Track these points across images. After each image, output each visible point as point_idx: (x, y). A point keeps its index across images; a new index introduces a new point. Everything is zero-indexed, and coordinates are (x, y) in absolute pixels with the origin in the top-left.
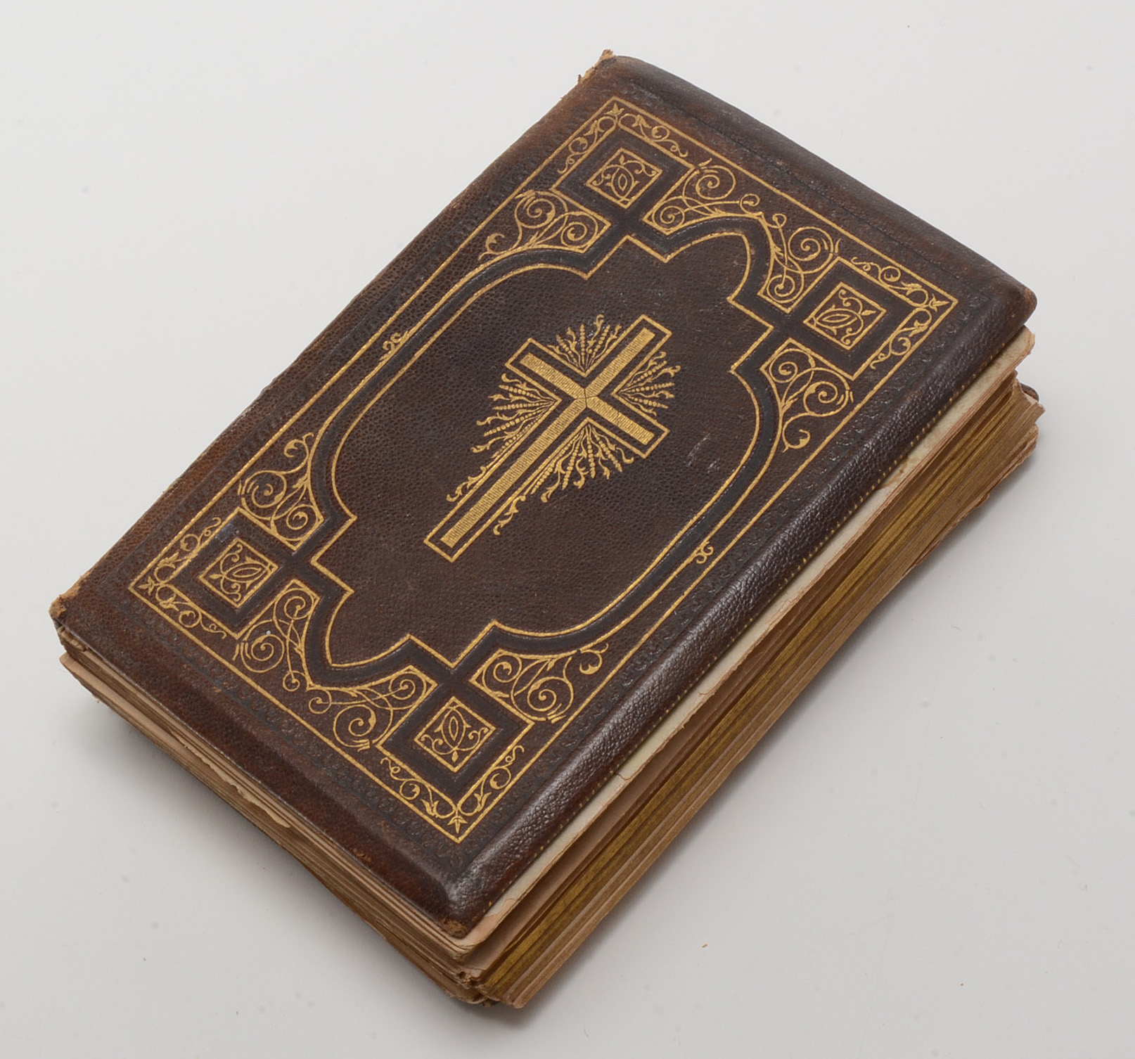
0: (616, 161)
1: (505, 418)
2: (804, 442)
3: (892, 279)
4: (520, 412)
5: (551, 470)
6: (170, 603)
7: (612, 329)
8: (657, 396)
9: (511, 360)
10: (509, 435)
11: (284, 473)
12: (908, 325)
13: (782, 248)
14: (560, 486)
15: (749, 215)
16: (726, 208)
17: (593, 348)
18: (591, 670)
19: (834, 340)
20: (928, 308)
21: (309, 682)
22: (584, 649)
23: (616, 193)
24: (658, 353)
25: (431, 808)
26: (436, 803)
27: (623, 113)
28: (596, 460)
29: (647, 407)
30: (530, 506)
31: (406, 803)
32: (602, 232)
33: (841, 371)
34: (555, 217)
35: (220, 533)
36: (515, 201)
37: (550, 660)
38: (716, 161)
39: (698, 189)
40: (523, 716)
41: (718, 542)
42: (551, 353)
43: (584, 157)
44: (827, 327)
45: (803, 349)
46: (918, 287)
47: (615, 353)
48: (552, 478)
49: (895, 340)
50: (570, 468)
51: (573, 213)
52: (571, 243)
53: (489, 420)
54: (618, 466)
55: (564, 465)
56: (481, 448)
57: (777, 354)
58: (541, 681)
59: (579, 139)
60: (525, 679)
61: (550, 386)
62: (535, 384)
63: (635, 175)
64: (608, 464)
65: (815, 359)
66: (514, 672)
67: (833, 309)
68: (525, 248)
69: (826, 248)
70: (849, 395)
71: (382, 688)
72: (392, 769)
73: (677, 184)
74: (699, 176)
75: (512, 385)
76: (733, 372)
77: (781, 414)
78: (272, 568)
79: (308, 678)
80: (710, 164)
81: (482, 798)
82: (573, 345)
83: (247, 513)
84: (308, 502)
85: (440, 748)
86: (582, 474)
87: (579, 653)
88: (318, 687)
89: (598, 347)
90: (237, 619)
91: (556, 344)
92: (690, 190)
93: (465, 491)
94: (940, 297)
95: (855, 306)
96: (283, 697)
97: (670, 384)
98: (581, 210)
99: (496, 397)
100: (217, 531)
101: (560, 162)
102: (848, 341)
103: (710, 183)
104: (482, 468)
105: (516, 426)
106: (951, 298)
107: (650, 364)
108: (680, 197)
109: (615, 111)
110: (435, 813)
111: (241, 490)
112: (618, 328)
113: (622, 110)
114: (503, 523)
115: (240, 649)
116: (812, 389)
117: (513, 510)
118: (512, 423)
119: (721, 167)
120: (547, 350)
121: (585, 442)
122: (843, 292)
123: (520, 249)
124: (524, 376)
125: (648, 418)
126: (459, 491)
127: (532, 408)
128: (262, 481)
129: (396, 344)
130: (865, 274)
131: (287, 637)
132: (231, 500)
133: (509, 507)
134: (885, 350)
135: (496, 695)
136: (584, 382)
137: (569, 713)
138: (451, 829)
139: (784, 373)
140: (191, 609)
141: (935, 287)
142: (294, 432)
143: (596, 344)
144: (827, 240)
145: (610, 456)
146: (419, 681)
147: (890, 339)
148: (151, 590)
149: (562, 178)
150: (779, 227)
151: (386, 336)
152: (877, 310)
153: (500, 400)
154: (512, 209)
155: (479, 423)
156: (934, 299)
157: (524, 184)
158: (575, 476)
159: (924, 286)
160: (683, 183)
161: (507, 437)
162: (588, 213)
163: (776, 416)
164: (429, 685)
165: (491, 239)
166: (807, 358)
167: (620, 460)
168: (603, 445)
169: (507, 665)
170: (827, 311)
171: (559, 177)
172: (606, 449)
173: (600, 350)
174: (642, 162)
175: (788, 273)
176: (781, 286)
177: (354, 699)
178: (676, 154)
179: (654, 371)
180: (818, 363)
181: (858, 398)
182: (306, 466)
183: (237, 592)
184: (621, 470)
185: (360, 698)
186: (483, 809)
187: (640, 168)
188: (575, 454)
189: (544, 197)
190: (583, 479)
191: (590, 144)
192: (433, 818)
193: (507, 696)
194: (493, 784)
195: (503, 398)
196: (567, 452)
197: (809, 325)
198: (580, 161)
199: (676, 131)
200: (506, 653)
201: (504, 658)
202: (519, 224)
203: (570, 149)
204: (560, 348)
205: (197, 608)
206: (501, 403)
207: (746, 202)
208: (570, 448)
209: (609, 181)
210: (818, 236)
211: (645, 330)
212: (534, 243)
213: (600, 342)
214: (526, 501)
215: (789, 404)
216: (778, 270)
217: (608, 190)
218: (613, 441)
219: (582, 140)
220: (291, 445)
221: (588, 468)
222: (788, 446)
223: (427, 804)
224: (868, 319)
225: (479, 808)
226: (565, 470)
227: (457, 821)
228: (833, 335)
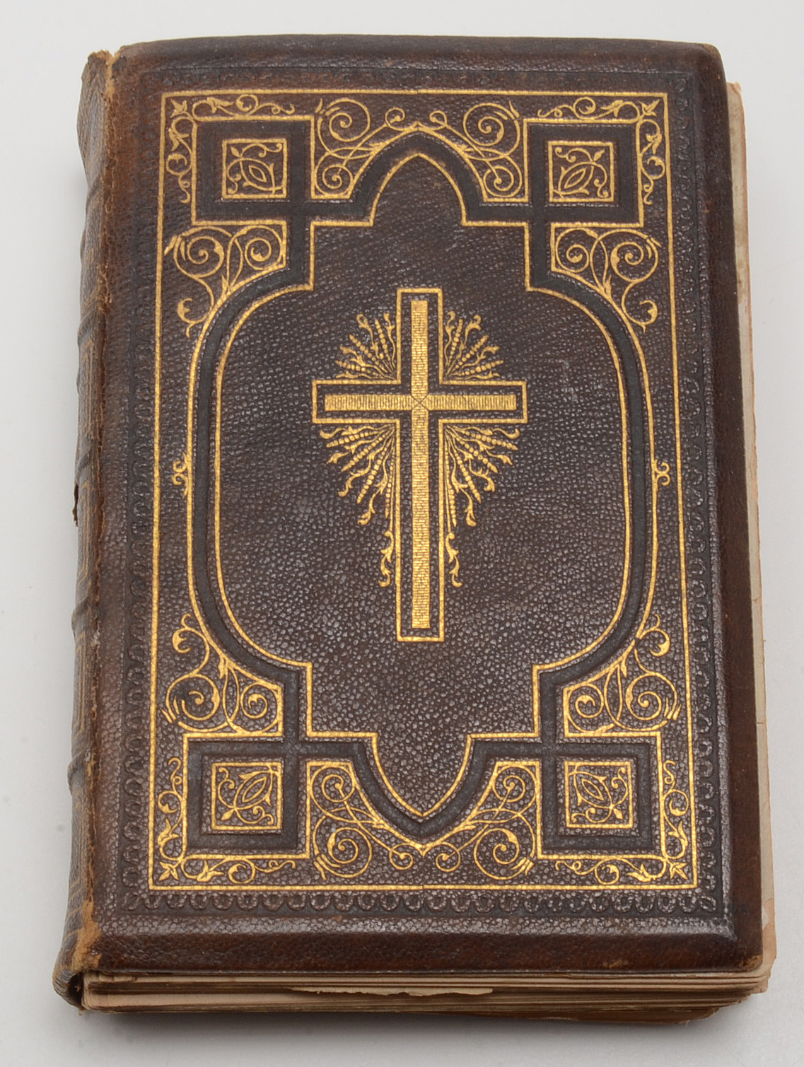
0: (230, 157)
1: (362, 472)
2: (653, 312)
3: (591, 109)
4: (371, 457)
5: (452, 492)
6: (208, 873)
7: (382, 322)
8: (483, 357)
9: (314, 413)
10: (382, 485)
11: (197, 670)
12: (643, 145)
13: (466, 143)
14: (475, 500)
15: (407, 130)
16: (379, 137)
17: (381, 350)
18: (665, 647)
19: (592, 200)
20: (646, 117)
21: (418, 846)
22: (640, 634)
23: (261, 188)
24: (446, 316)
25: (643, 875)
26: (642, 867)
27: (190, 106)
28: (484, 453)
29: (482, 373)
30: (463, 536)
31: (614, 887)
32: (285, 234)
33: (623, 225)
34: (225, 249)
35: (189, 770)
36: (167, 259)
37: (619, 665)
38: (328, 98)
39: (335, 135)
40: (644, 733)
41: (665, 452)
42: (346, 382)
43: (194, 172)
44: (575, 192)
45: (572, 226)
46: (620, 103)
47: (407, 342)
48: (461, 498)
49: (645, 165)
50: (468, 478)
51: (238, 234)
52: (263, 264)
53: (348, 485)
54: (510, 445)
55: (460, 477)
56: (368, 515)
57: (554, 247)
58: (629, 690)
59: (170, 157)
60: (614, 700)
61: (377, 414)
62: (358, 421)
63: (262, 159)
64: (499, 449)
65: (593, 228)
66: (598, 699)
67: (564, 172)
68: (224, 298)
69: (506, 118)
70: (653, 244)
71: (493, 801)
72: (573, 868)
73: (313, 143)
74: (326, 122)
75: (338, 436)
76: (529, 289)
77: (610, 299)
78: (276, 769)
79: (412, 844)
80: (324, 105)
81: (679, 832)
82: (359, 360)
83: (197, 734)
84: (247, 681)
85: (596, 816)
86: (484, 476)
87: (638, 641)
88: (430, 845)
89: (385, 347)
90: (288, 838)
91: (344, 370)
92: (331, 142)
93: (391, 566)
94: (648, 100)
95: (581, 157)
96: (404, 877)
97: (483, 340)
98: (243, 226)
99: (334, 459)
100: (185, 771)
101: (174, 191)
102: (606, 193)
103: (342, 124)
104: (388, 534)
105: (380, 473)
106: (656, 94)
107: (449, 331)
108: (327, 154)
109: (179, 108)
110: (649, 877)
111: (170, 716)
112: (386, 317)
113: (184, 103)
114: (455, 571)
115: (321, 865)
116: (615, 258)
117: (453, 553)
118: (374, 472)
119: (338, 101)
120: (340, 382)
121: (458, 443)
122: (559, 150)
123: (219, 303)
124: (341, 421)
125: (493, 383)
126: (386, 572)
127: (378, 446)
128: (183, 692)
129: (185, 472)
130: (561, 120)
131: (355, 821)
132: (169, 734)
133: (446, 552)
134: (645, 180)
135: (602, 732)
136: (405, 388)
137: (682, 703)
138: (677, 880)
139: (576, 259)
140: (234, 863)
141: (634, 94)
142: (167, 626)
143: (380, 345)
144: (499, 110)
145: (494, 441)
146: (518, 771)
147: (640, 167)
148: (174, 874)
149: (193, 206)
150: (444, 124)
151: (166, 471)
152: (601, 148)
153: (339, 460)
154: (173, 266)
155: (343, 494)
156: (644, 105)
157: (160, 235)
158: (480, 483)
159: (625, 99)
160: (317, 138)
161: (382, 489)
162: (252, 224)
163: (607, 304)
164: (532, 767)
165: (181, 310)
166: (584, 233)
167: (505, 438)
168: (479, 437)
169: (585, 699)
170: (561, 178)
171: (189, 205)
172: (484, 438)
173: (391, 352)
174: (257, 142)
175: (493, 163)
176: (498, 180)
177: (476, 831)
178: (282, 113)
179: (458, 335)
180: (600, 231)
181: (663, 239)
182: (212, 649)
183: (264, 815)
184: (515, 448)
185: (479, 826)
186: (689, 840)
187: (262, 150)
188: (460, 462)
189: (195, 235)
190: (489, 479)
191: (188, 155)
192: (650, 883)
193: (612, 725)
194: (677, 812)
195: (340, 455)
196: (451, 464)
197: (555, 200)
198: (194, 178)
199: (260, 91)
200: (572, 688)
201: (575, 695)
202: (195, 277)
203: (172, 172)
204: (350, 370)
205: (239, 858)
206: (343, 461)
207: (392, 121)
208: (450, 459)
209: (243, 179)
210: (480, 113)
211: (414, 303)
212: (229, 288)
213: (383, 341)
214: (456, 535)
215: (608, 285)
216: (482, 167)
217: (250, 190)
218: (485, 426)
219: (176, 157)
220: (177, 640)
221: (485, 468)
222: (643, 324)
223: (635, 874)
224: (604, 160)
225: (684, 843)
226: (464, 482)
227: (677, 868)
228: (585, 196)
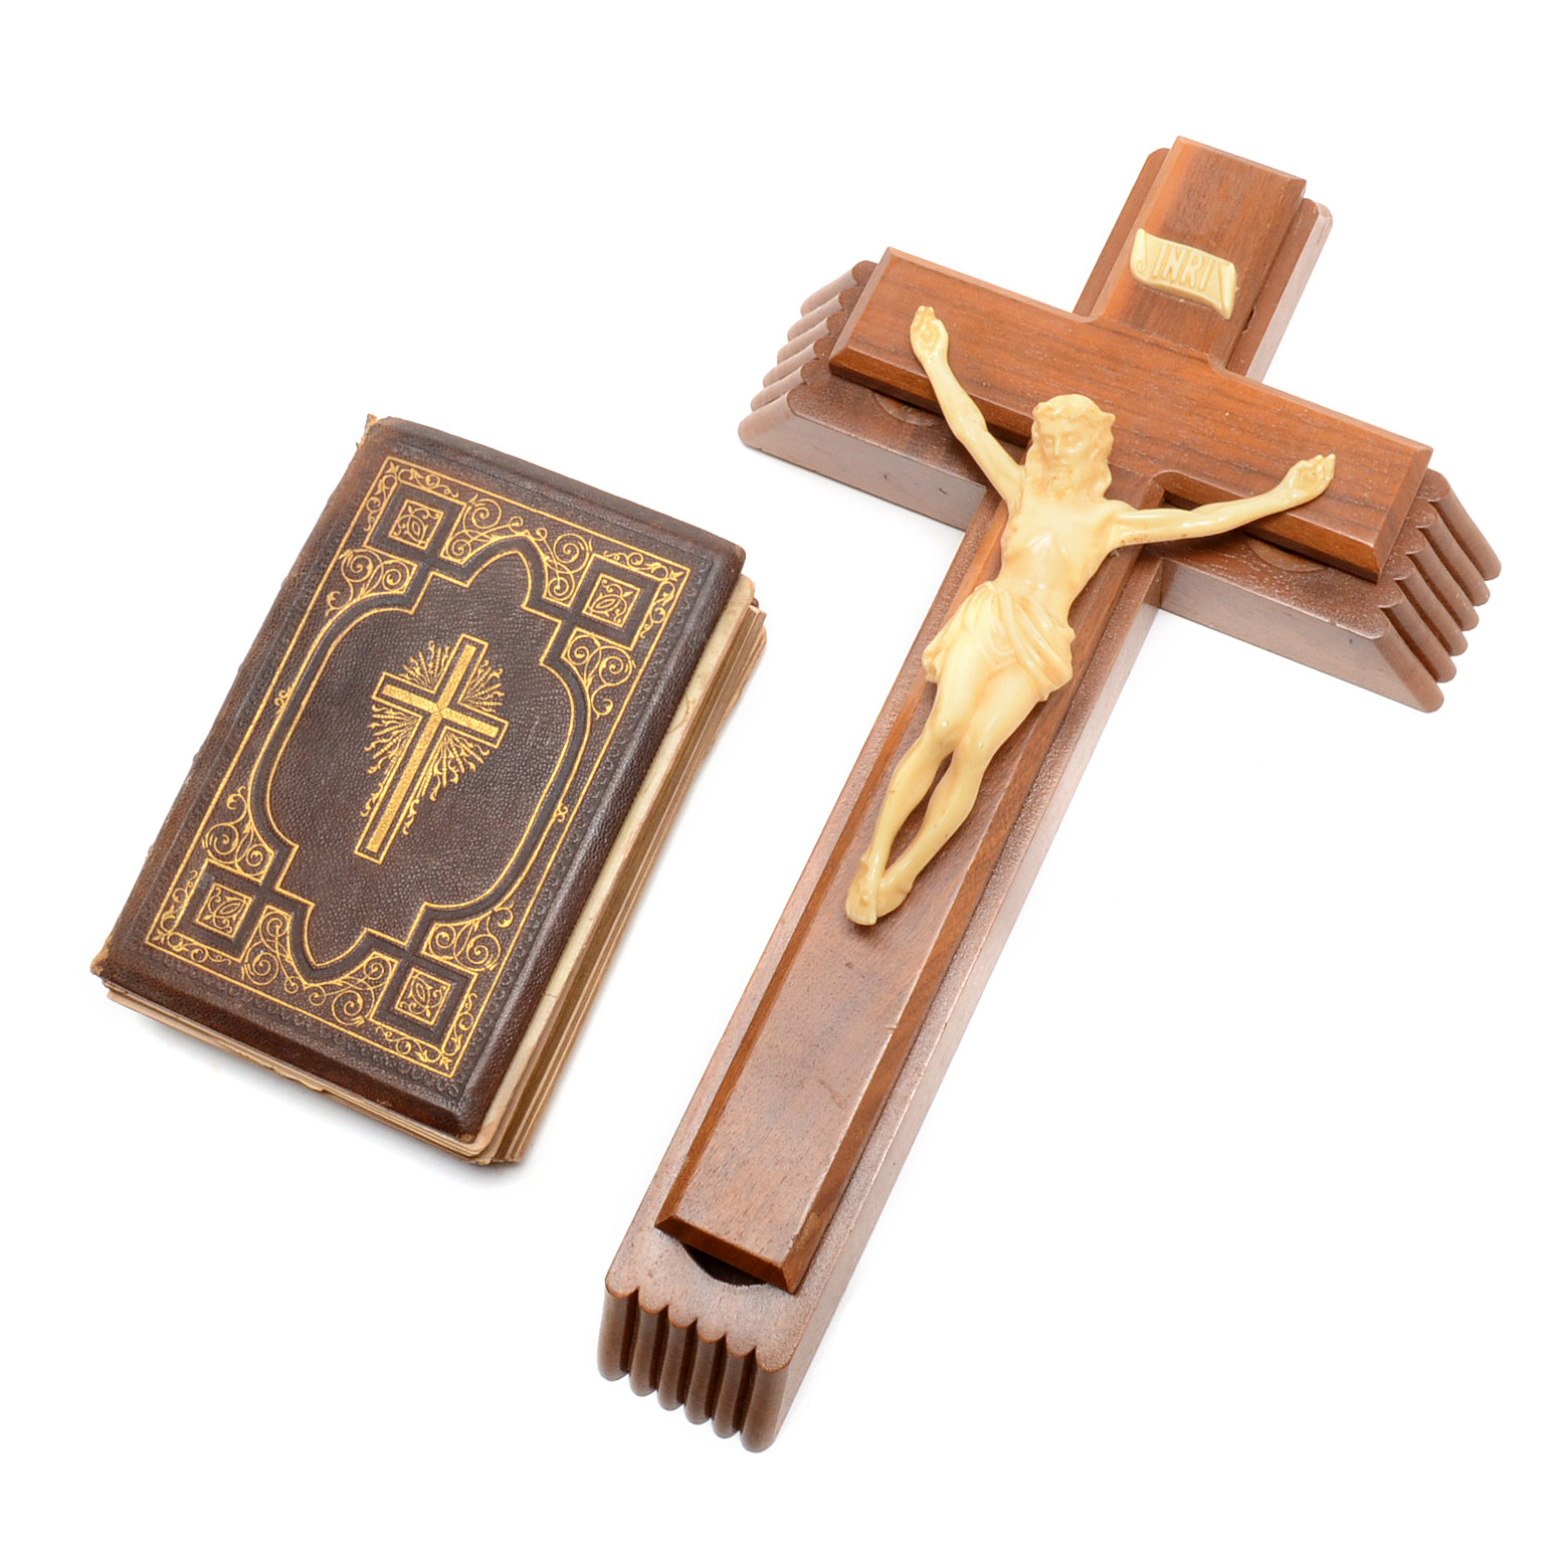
0: (406, 512)
1: (385, 741)
2: (609, 709)
3: (639, 563)
4: (395, 733)
5: (431, 774)
6: (180, 947)
7: (443, 650)
8: (491, 696)
9: (375, 692)
10: (392, 753)
11: (233, 823)
12: (658, 598)
13: (550, 556)
14: (442, 785)
15: (519, 534)
16: (499, 532)
17: (433, 669)
18: (507, 923)
19: (609, 622)
20: (670, 580)
21: (304, 983)
22: (497, 908)
23: (413, 538)
24: (482, 663)
25: (423, 1057)
26: (426, 1052)
27: (400, 469)
28: (461, 758)
29: (486, 707)
30: (425, 806)
31: (404, 1057)
32: (413, 573)
33: (620, 645)
34: (374, 568)
35: (200, 881)
36: (339, 562)
37: (473, 923)
38: (481, 495)
39: (474, 521)
40: (468, 970)
41: (570, 801)
42: (403, 680)
43: (381, 513)
44: (602, 612)
45: (588, 634)
46: (659, 565)
47: (451, 668)
48: (434, 780)
49: (653, 612)
50: (445, 769)
51: (386, 562)
52: (392, 587)
53: (373, 745)
54: (479, 759)
55: (440, 767)
56: (375, 769)
57: (570, 643)
58: (473, 940)
59: (372, 498)
60: (460, 943)
61: (409, 707)
62: (399, 708)
63: (424, 520)
64: (471, 759)
65: (600, 640)
66: (451, 938)
67: (601, 597)
68: (359, 599)
69: (583, 548)
70: (632, 663)
71: (359, 974)
72: (386, 1035)
73: (458, 521)
74: (472, 510)
75: (382, 713)
76: (542, 664)
77: (587, 689)
78: (248, 901)
79: (302, 980)
80: (478, 498)
81: (457, 1040)
82: (417, 670)
83: (215, 861)
84: (258, 842)
85: (417, 1009)
86: (455, 772)
87: (494, 912)
88: (312, 985)
89: (437, 667)
90: (235, 947)
91: (406, 672)
92: (469, 524)
93: (372, 805)
94: (677, 570)
95: (616, 591)
96: (289, 998)
97: (498, 685)
98: (391, 559)
99: (374, 725)
100: (198, 881)
101: (363, 522)
102: (619, 621)
103: (482, 515)
104: (380, 784)
105: (395, 744)
106: (684, 568)
107: (480, 672)
108: (463, 531)
109: (393, 469)
110: (427, 1060)
111: (204, 844)
112: (447, 649)
113: (398, 467)
114: (408, 824)
115: (244, 970)
116: (603, 665)
117: (413, 812)
118: (391, 744)
119: (488, 500)
120: (400, 679)
121: (449, 745)
122: (605, 581)
123: (355, 601)
124: (388, 704)
125: (490, 716)
126: (368, 808)
127: (402, 728)
128: (218, 833)
129: (285, 699)
130: (617, 563)
131: (277, 952)
132: (199, 854)
133: (409, 810)
134: (648, 622)
135: (443, 959)
136: (434, 698)
137: (500, 961)
138: (442, 1068)
139: (579, 656)
140: (198, 947)
141: (670, 562)
142: (230, 788)
143: (435, 665)
144: (581, 541)
145: (471, 753)
146: (384, 962)
147: (649, 611)
148: (163, 939)
149: (369, 534)
150: (543, 539)
151: (274, 695)
152: (632, 590)
153: (376, 727)
154: (339, 569)
155: (367, 749)
156: (672, 572)
157: (342, 545)
158: (450, 775)
159: (663, 563)
160: (462, 520)
161: (390, 756)
162: (398, 560)
163: (583, 693)
164: (392, 963)
165: (330, 597)
166: (593, 641)
167: (479, 754)
168: (464, 746)
169: (444, 934)
170: (598, 600)
171: (366, 533)
172: (467, 748)
173: (439, 670)
174: (426, 508)
175: (560, 575)
176: (558, 587)
177: (342, 988)
178: (449, 495)
179: (484, 677)
180: (603, 643)
181: (639, 664)
182: (247, 814)
183: (228, 926)
184: (482, 762)
185: (345, 985)
186: (461, 1047)
187: (426, 514)
188: (445, 757)
189: (360, 553)
190: (457, 775)
191: (382, 501)
192: (426, 1063)
193: (451, 958)
194: (462, 1027)
195: (378, 725)
196: (439, 757)
197: (587, 614)
198: (378, 517)
199: (444, 476)
200: (441, 925)
201: (440, 930)
202: (348, 580)
203: (368, 509)
204: (409, 675)
205: (202, 946)
206: (378, 729)
207: (513, 525)
208: (440, 754)
209: (406, 529)
210: (571, 539)
211: (467, 646)
212: (365, 594)
213: (438, 663)
214: (421, 802)
215: (590, 680)
216: (552, 574)
217: (406, 537)
218: (470, 740)
219: (376, 499)
220: (231, 799)
221: (458, 767)
222: (598, 714)
223: (419, 1054)
224: (629, 599)
225: (457, 1048)
226: (441, 771)
227: (445, 1061)
228: (606, 618)
